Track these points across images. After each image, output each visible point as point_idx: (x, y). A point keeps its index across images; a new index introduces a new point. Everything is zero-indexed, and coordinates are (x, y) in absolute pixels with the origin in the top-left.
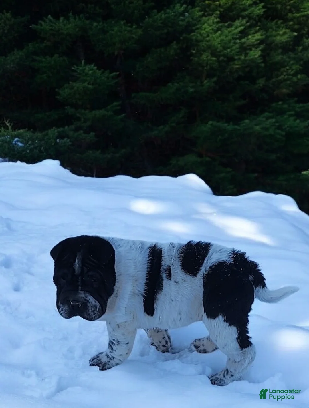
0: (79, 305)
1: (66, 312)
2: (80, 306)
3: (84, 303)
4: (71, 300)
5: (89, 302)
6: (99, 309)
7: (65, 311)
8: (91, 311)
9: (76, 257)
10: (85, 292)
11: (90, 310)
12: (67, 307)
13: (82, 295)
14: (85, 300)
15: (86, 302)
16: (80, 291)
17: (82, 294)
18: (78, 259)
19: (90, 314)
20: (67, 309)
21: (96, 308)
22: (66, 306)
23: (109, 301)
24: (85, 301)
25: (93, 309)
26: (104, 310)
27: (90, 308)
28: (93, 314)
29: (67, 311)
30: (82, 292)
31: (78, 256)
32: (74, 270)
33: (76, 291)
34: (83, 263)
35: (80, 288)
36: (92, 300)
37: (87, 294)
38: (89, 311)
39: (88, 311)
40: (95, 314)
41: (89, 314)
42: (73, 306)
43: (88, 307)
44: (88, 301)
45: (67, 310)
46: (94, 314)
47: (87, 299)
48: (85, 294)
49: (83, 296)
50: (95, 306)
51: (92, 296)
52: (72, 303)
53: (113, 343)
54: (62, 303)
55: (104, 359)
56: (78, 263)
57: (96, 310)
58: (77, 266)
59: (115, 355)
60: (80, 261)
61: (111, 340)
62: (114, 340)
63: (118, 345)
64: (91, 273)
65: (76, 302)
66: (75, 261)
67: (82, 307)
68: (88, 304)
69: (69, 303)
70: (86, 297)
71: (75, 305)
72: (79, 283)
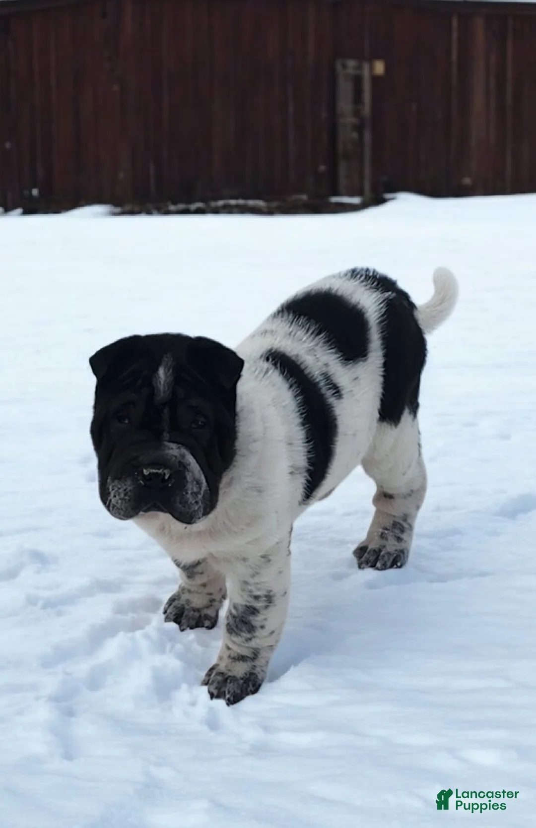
0: (164, 475)
1: (127, 498)
2: (167, 477)
3: (176, 471)
4: (145, 462)
5: (188, 470)
6: (205, 493)
7: (125, 495)
8: (192, 493)
10: (180, 445)
11: (190, 492)
12: (129, 486)
13: (174, 450)
14: (180, 462)
15: (181, 469)
16: (167, 443)
17: (172, 449)
18: (165, 367)
19: (189, 502)
20: (129, 488)
21: (200, 488)
22: (129, 482)
24: (180, 466)
27: (189, 486)
28: (193, 502)
29: (129, 493)
30: (172, 445)
31: (163, 363)
32: (153, 394)
33: (157, 439)
34: (178, 379)
35: (166, 435)
36: (193, 466)
38: (187, 493)
39: (184, 493)
40: (199, 502)
41: (185, 503)
42: (150, 477)
43: (187, 482)
44: (183, 467)
45: (130, 491)
47: (182, 461)
48: (178, 448)
49: (176, 453)
50: (199, 483)
51: (193, 455)
52: (146, 472)
53: (254, 611)
54: (118, 478)
55: (240, 670)
56: (165, 373)
57: (199, 493)
58: (162, 382)
59: (260, 640)
60: (171, 371)
61: (248, 604)
62: (257, 598)
63: (266, 607)
64: (194, 402)
65: (158, 468)
66: (156, 370)
67: (172, 480)
68: (188, 476)
69: (136, 473)
70: (182, 456)
71: (156, 474)
72: (165, 425)
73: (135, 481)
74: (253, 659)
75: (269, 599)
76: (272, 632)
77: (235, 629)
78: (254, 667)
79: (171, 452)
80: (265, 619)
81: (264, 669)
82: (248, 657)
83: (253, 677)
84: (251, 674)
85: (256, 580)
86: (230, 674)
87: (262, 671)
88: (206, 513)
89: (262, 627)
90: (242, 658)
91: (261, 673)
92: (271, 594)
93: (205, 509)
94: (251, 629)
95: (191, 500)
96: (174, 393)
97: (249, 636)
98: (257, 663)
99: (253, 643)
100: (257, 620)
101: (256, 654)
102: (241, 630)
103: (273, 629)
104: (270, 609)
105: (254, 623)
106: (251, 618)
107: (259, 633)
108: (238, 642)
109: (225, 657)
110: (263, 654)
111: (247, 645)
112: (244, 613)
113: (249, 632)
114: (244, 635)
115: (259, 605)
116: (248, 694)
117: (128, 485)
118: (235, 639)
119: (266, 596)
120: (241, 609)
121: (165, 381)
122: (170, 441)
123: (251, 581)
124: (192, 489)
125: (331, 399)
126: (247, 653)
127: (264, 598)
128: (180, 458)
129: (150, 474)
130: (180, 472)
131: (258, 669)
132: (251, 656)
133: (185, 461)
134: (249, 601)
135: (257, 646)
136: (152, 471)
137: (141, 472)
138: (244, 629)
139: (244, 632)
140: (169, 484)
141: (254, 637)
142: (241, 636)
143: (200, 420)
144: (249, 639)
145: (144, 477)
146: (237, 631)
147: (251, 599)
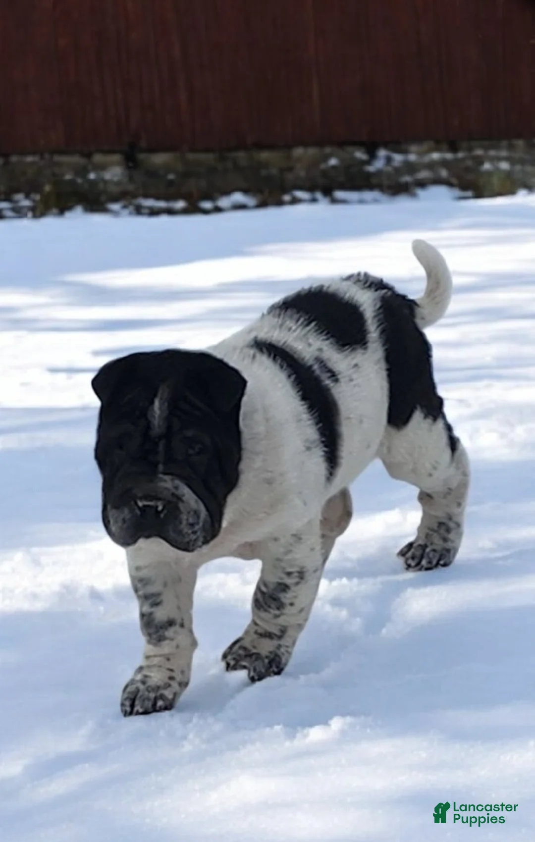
0: (157, 507)
1: (125, 526)
2: (160, 508)
3: (169, 502)
4: (139, 494)
5: (183, 501)
6: (205, 522)
7: (123, 524)
8: (187, 524)
9: (155, 396)
10: (174, 477)
11: (184, 522)
12: (128, 514)
13: (167, 483)
14: (173, 494)
15: (175, 500)
16: (161, 476)
17: (165, 481)
18: (160, 399)
19: (184, 532)
20: (127, 517)
21: (198, 517)
22: (126, 511)
24: (173, 497)
25: (191, 520)
26: (216, 526)
27: (184, 517)
28: (190, 531)
30: (167, 478)
31: (159, 395)
32: (148, 427)
33: (152, 474)
34: (174, 408)
35: (161, 467)
36: (189, 496)
37: (177, 482)
38: (181, 523)
40: (196, 532)
41: (180, 532)
42: (144, 509)
43: (181, 512)
44: (179, 498)
45: (128, 519)
46: (194, 533)
47: (177, 493)
48: (172, 480)
49: (169, 485)
50: (196, 513)
51: (190, 487)
52: (140, 504)
53: (284, 588)
54: (116, 507)
55: (266, 647)
56: (160, 408)
57: (198, 523)
58: (157, 416)
59: (288, 618)
60: (166, 404)
61: (280, 581)
62: (289, 574)
63: (297, 584)
64: (189, 433)
65: (151, 500)
66: (152, 403)
67: (165, 512)
68: (181, 506)
69: (133, 503)
70: (177, 488)
71: (148, 506)
72: (161, 457)
73: (132, 511)
74: (280, 637)
75: (301, 575)
76: (301, 610)
77: (264, 605)
78: (279, 646)
79: (163, 484)
80: (295, 597)
81: (289, 650)
82: (275, 635)
83: (277, 659)
84: (277, 655)
85: (289, 557)
86: (254, 651)
87: (287, 652)
88: (206, 542)
89: (292, 604)
90: (269, 635)
91: (286, 654)
92: (305, 570)
93: (205, 537)
94: (281, 606)
95: (186, 530)
96: (169, 428)
97: (277, 612)
98: (282, 642)
99: (282, 621)
100: (286, 598)
101: (283, 631)
102: (269, 607)
103: (302, 606)
104: (300, 586)
105: (284, 600)
106: (282, 596)
107: (288, 610)
108: (265, 618)
109: (252, 631)
110: (290, 632)
111: (275, 622)
112: (275, 589)
113: (278, 609)
114: (272, 611)
115: (289, 581)
116: (269, 675)
117: (126, 513)
118: (263, 614)
119: (299, 572)
120: (272, 586)
121: (160, 416)
122: (165, 474)
123: (284, 558)
124: (187, 520)
125: (328, 382)
126: (275, 630)
127: (296, 574)
128: (174, 491)
129: (145, 506)
130: (174, 503)
131: (283, 650)
132: (278, 633)
133: (178, 493)
134: (281, 579)
135: (285, 624)
136: (146, 503)
137: (136, 504)
138: (273, 606)
139: (273, 609)
140: (162, 516)
141: (282, 614)
142: (269, 612)
143: (197, 447)
144: (277, 616)
145: (139, 508)
146: (266, 607)
147: (284, 576)
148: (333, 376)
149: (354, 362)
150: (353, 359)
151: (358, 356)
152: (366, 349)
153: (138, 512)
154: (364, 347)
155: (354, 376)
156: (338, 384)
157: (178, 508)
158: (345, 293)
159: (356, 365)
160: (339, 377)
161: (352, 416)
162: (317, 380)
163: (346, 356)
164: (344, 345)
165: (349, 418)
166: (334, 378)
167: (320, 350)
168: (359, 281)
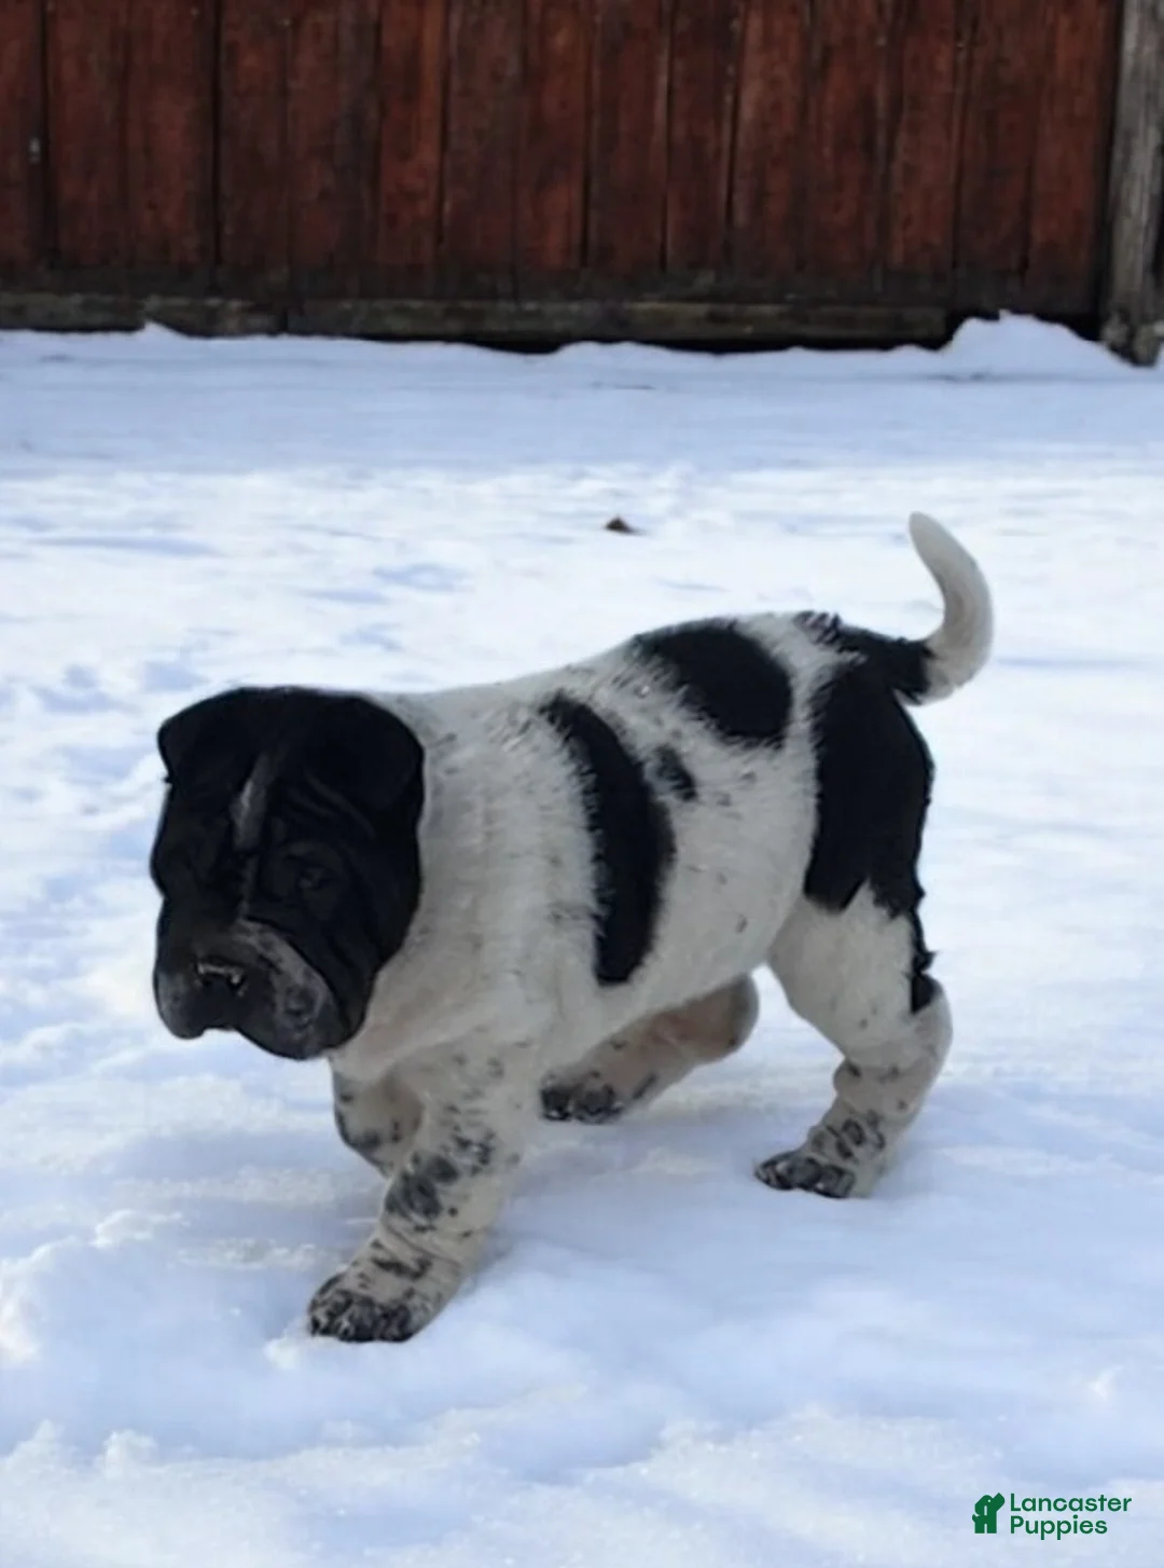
0: (229, 978)
2: (236, 980)
3: (253, 971)
4: (201, 954)
5: (279, 972)
6: (326, 1009)
8: (286, 1011)
9: (248, 776)
10: (266, 926)
13: (251, 936)
15: (262, 967)
16: (242, 921)
17: (248, 932)
18: (256, 783)
19: (281, 1027)
21: (311, 1003)
23: (383, 977)
24: (261, 964)
25: (294, 1006)
26: (354, 1017)
28: (292, 1026)
30: (251, 925)
31: (253, 776)
32: (229, 831)
33: (226, 917)
34: (276, 802)
35: (245, 906)
36: (291, 964)
37: (272, 937)
38: (274, 1010)
39: (269, 1010)
40: (305, 1026)
41: (272, 1026)
42: (208, 980)
43: (274, 990)
44: (271, 965)
46: (301, 1028)
47: (267, 955)
48: (261, 932)
49: (253, 940)
51: (295, 946)
52: (201, 969)
53: (447, 1172)
55: (387, 1289)
56: (252, 801)
58: (244, 813)
59: (442, 1240)
60: (264, 793)
61: (442, 1155)
62: (464, 1144)
63: (475, 1171)
64: (300, 849)
65: (220, 965)
66: (240, 788)
67: (245, 987)
68: (276, 981)
69: (191, 966)
70: (267, 946)
71: (215, 975)
72: (246, 888)
73: (189, 981)
74: (417, 1276)
76: (468, 1232)
77: (402, 1203)
78: (410, 1294)
79: (242, 938)
80: (464, 1197)
82: (407, 1268)
83: (401, 1314)
84: (403, 1308)
85: (473, 1105)
87: (425, 1309)
89: (453, 1212)
90: (393, 1266)
92: (492, 1143)
94: (432, 1209)
95: (284, 1021)
96: (266, 836)
97: (421, 1220)
98: (419, 1286)
99: (427, 1241)
100: (447, 1194)
101: (424, 1266)
102: (412, 1206)
103: (471, 1226)
104: (481, 1178)
105: (440, 1198)
106: (439, 1186)
107: (443, 1221)
108: (398, 1229)
109: (365, 1261)
110: (438, 1271)
111: (414, 1240)
112: (428, 1171)
113: (427, 1214)
114: (415, 1217)
115: (463, 1161)
117: (179, 983)
118: (399, 1223)
119: (481, 1145)
120: (425, 1163)
121: (249, 813)
122: (251, 918)
123: (463, 1106)
125: (667, 796)
126: (408, 1257)
127: (476, 1149)
128: (260, 950)
129: (208, 974)
130: (262, 972)
131: (416, 1301)
132: (414, 1266)
133: (270, 955)
134: (446, 1149)
135: (431, 1250)
136: (213, 969)
137: (196, 969)
138: (418, 1204)
139: (417, 1211)
140: (240, 993)
141: (432, 1228)
142: (410, 1219)
143: (317, 874)
144: (421, 1229)
145: (200, 976)
146: (404, 1206)
147: (452, 1145)
148: (686, 785)
149: (746, 770)
150: (745, 763)
151: (759, 761)
152: (779, 747)
153: (198, 983)
154: (776, 744)
155: (736, 797)
156: (691, 804)
157: (268, 984)
158: (775, 644)
159: (750, 777)
160: (699, 790)
161: (703, 867)
162: (644, 792)
163: (734, 754)
164: (733, 733)
165: (694, 869)
166: (685, 791)
167: (677, 734)
168: (814, 626)
